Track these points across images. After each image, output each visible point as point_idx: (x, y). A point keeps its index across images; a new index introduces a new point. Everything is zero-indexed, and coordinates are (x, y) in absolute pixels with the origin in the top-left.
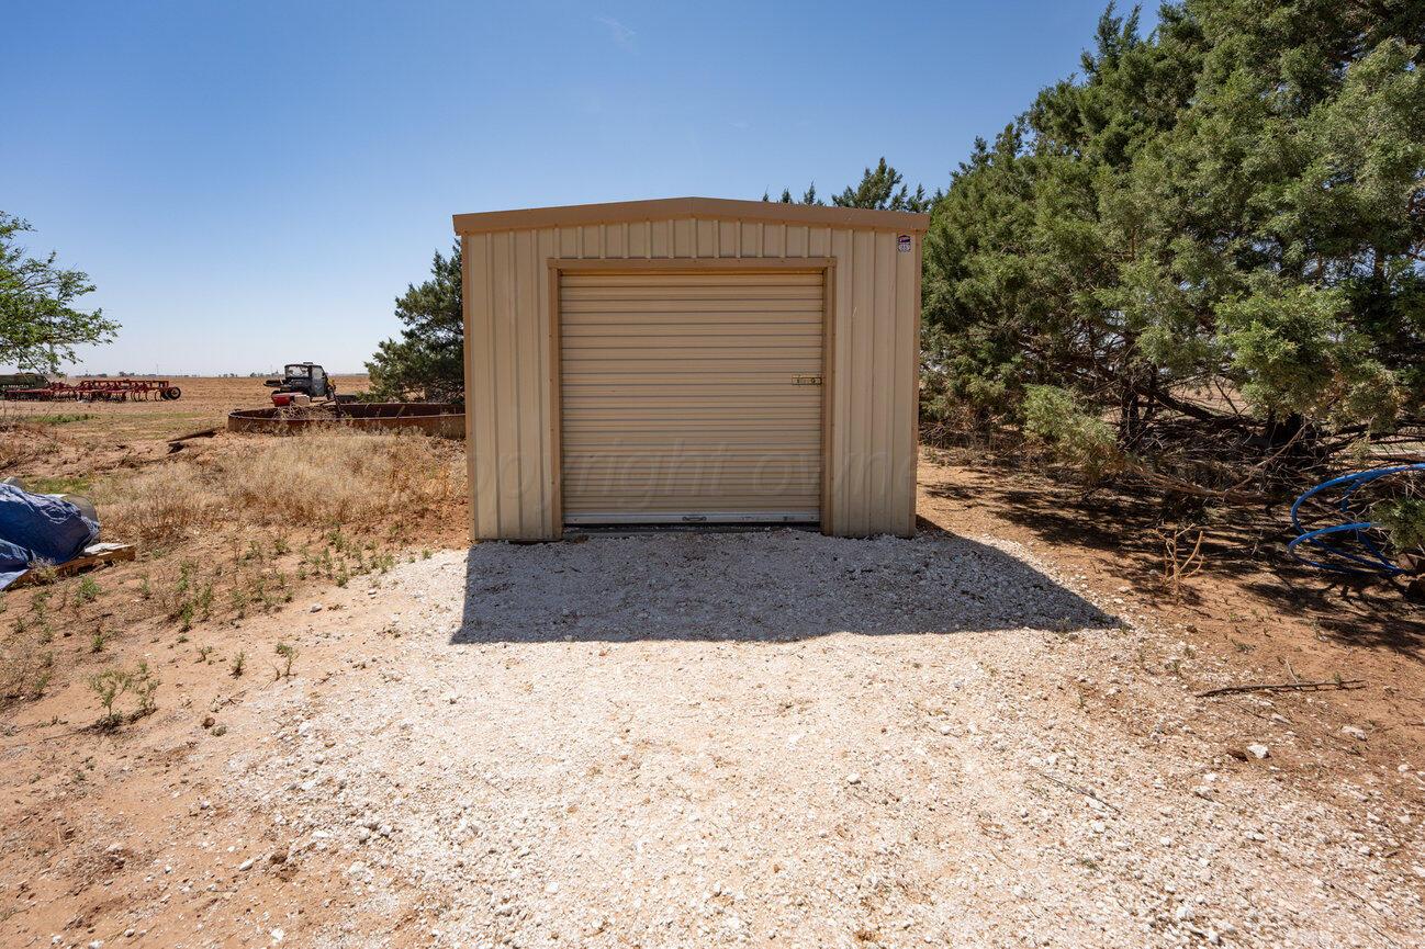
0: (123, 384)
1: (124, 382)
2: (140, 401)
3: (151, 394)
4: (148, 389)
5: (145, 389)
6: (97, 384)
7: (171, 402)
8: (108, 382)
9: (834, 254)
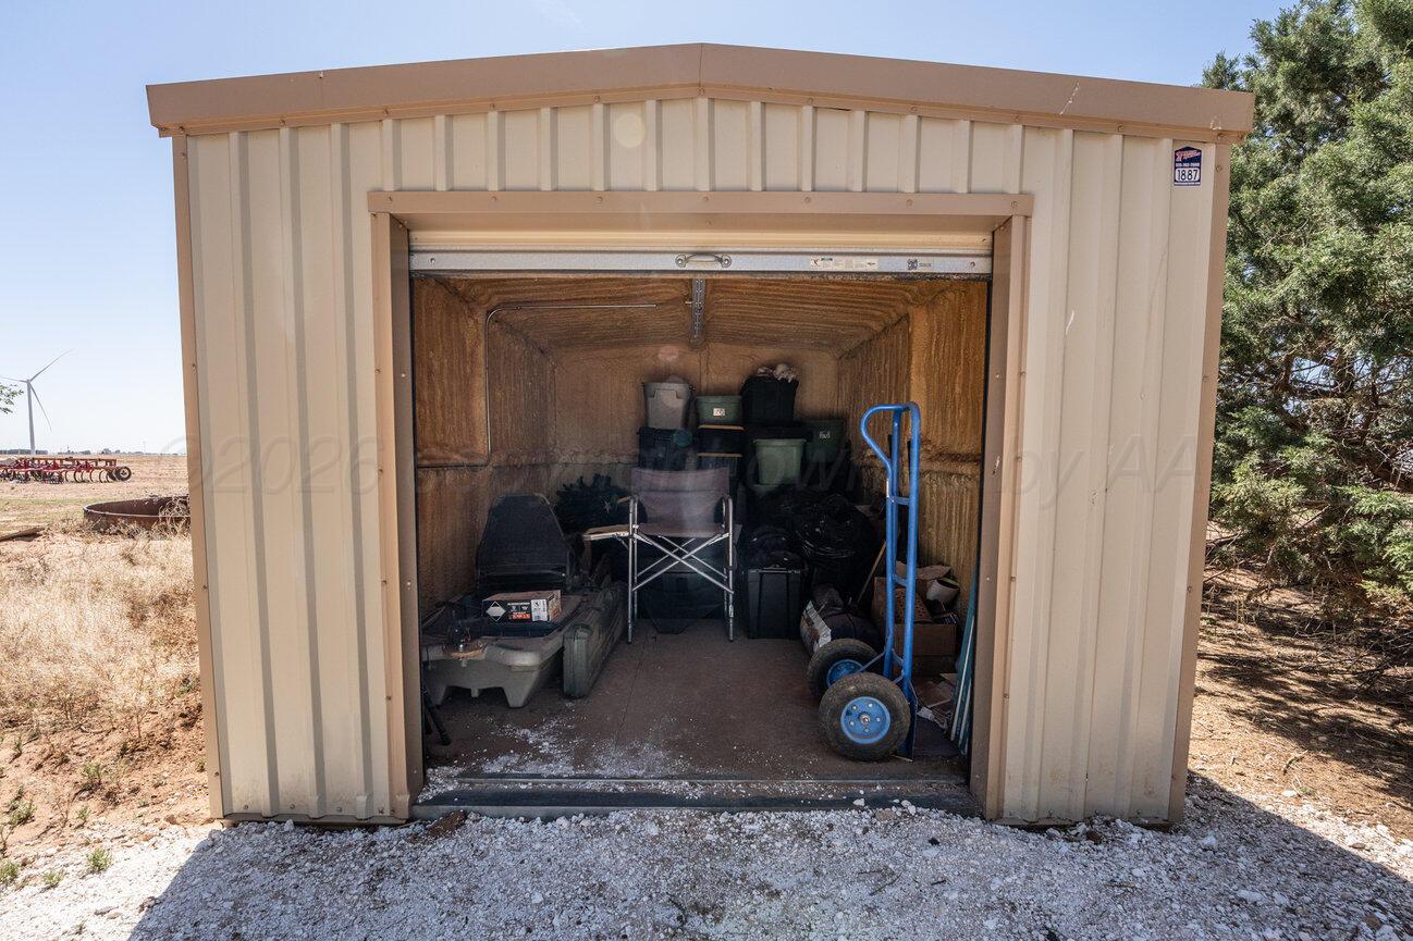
0: (65, 463)
1: (67, 459)
2: (83, 481)
3: (95, 474)
4: (93, 469)
5: (88, 468)
6: (36, 462)
7: (119, 483)
8: (46, 460)
9: (1026, 188)
